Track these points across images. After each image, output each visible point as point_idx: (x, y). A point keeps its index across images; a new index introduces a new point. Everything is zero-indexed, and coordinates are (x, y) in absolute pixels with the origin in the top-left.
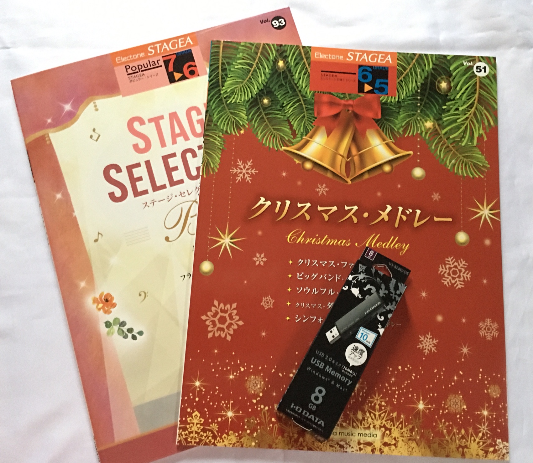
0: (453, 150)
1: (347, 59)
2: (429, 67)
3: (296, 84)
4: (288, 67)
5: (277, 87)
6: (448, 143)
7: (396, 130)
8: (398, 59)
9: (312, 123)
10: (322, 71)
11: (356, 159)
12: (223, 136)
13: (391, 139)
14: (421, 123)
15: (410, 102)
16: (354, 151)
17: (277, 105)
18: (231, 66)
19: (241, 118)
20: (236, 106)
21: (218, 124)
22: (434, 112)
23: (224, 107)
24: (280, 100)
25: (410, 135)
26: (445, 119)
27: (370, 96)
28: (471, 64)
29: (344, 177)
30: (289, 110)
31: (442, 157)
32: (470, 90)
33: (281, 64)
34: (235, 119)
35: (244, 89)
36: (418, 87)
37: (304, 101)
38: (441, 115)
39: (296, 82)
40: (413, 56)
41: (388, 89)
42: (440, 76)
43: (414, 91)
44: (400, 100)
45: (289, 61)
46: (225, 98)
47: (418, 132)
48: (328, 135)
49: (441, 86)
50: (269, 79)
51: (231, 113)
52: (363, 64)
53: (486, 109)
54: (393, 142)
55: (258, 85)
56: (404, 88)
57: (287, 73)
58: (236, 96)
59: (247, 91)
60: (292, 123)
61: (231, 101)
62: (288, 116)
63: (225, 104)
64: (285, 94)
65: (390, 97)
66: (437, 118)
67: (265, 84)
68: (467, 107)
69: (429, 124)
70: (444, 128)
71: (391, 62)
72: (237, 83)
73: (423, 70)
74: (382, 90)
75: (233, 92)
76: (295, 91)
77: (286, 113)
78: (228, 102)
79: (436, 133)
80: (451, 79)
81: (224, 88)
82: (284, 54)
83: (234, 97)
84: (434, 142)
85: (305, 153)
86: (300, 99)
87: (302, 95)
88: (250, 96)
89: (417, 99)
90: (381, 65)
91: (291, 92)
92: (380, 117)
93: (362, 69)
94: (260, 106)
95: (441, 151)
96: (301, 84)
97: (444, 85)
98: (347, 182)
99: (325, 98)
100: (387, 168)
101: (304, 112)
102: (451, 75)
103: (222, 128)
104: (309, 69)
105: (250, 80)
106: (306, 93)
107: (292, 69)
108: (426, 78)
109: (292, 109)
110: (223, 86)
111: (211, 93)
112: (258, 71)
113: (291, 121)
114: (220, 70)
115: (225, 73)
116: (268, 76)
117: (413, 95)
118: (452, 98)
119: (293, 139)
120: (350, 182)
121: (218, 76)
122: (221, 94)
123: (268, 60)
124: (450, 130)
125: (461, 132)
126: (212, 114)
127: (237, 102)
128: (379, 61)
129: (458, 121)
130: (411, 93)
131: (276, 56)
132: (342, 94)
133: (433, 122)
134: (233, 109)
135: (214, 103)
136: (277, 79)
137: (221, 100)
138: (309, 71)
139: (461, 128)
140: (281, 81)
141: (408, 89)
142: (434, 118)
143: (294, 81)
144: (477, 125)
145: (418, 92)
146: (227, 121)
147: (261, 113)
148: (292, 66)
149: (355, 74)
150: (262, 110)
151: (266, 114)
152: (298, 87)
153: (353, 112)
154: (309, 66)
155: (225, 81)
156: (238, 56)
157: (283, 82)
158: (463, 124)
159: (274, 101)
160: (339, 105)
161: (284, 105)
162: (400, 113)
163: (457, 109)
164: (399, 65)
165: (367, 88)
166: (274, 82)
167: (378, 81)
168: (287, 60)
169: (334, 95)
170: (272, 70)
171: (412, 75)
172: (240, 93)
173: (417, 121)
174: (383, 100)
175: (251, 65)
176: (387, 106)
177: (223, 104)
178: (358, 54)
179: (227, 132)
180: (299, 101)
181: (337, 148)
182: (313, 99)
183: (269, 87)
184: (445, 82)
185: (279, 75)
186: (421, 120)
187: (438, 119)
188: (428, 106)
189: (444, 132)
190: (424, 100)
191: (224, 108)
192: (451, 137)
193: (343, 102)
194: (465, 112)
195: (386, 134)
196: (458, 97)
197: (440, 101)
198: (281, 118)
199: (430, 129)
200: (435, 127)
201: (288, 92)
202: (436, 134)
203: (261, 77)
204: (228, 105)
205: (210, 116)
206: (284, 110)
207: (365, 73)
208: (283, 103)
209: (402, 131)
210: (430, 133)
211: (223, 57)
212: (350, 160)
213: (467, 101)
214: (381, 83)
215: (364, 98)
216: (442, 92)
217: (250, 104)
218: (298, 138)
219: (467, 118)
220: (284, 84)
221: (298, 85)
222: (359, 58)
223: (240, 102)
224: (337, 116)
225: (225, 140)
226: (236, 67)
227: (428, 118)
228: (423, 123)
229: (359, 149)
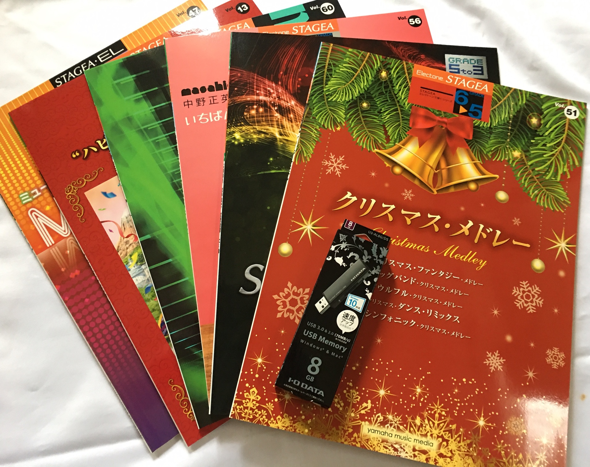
0: (538, 182)
1: (447, 81)
2: (522, 102)
3: (396, 95)
4: (390, 78)
5: (377, 94)
6: (533, 174)
7: (485, 153)
8: (494, 90)
9: (406, 132)
10: (421, 87)
11: (444, 172)
12: (319, 129)
13: (479, 161)
14: (509, 151)
15: (501, 130)
16: (443, 165)
17: (375, 110)
18: (337, 68)
19: (339, 115)
20: (336, 104)
21: (317, 118)
22: (522, 144)
23: (325, 103)
24: (379, 106)
25: (498, 160)
26: (532, 152)
27: (464, 117)
28: (563, 106)
29: (431, 186)
30: (386, 117)
31: (526, 186)
32: (560, 129)
33: (384, 74)
34: (333, 116)
35: (346, 90)
36: (510, 118)
37: (401, 111)
38: (529, 147)
39: (396, 93)
40: (508, 90)
41: (481, 115)
42: (531, 112)
43: (506, 121)
44: (492, 127)
45: (392, 73)
46: (327, 95)
47: (506, 159)
48: (421, 145)
49: (532, 121)
50: (371, 86)
51: (330, 110)
52: (460, 88)
53: (572, 149)
54: (480, 163)
55: (360, 89)
56: (497, 117)
57: (389, 83)
58: (337, 95)
59: (349, 92)
60: (387, 129)
61: (332, 99)
62: (385, 122)
63: (326, 101)
64: (384, 101)
65: (483, 122)
66: (525, 149)
67: (366, 89)
68: (554, 145)
69: (517, 154)
70: (530, 161)
71: (487, 91)
72: (340, 84)
73: (516, 104)
74: (476, 114)
75: (335, 91)
76: (394, 100)
77: (382, 119)
78: (329, 100)
79: (523, 162)
80: (541, 117)
81: (327, 86)
82: (388, 66)
83: (336, 96)
84: (520, 170)
85: (396, 158)
86: (397, 108)
87: (400, 105)
88: (351, 98)
89: (508, 129)
90: (478, 92)
91: (390, 101)
92: (471, 138)
93: (459, 92)
94: (359, 108)
95: (525, 180)
96: (400, 95)
97: (534, 121)
98: (433, 192)
99: (422, 112)
100: (473, 186)
101: (400, 121)
102: (542, 113)
103: (319, 121)
104: (410, 83)
105: (353, 84)
106: (404, 104)
107: (394, 80)
108: (519, 112)
109: (388, 116)
110: (326, 84)
111: (314, 89)
112: (361, 76)
113: (386, 127)
114: (326, 70)
115: (330, 73)
116: (370, 83)
117: (505, 124)
118: (541, 134)
119: (386, 143)
120: (436, 193)
121: (323, 75)
122: (323, 91)
123: (372, 68)
124: (536, 162)
125: (547, 167)
126: (311, 108)
127: (338, 101)
128: (476, 88)
129: (545, 156)
130: (503, 122)
131: (380, 66)
132: (438, 111)
133: (521, 152)
134: (332, 106)
135: (315, 98)
136: (378, 87)
137: (323, 97)
138: (409, 85)
139: (547, 163)
140: (382, 90)
141: (501, 118)
142: (522, 149)
143: (394, 92)
144: (562, 163)
145: (509, 123)
146: (325, 116)
147: (359, 115)
148: (394, 78)
149: (452, 95)
150: (360, 112)
151: (363, 117)
152: (397, 98)
153: (446, 129)
154: (410, 81)
155: (329, 80)
156: (345, 60)
157: (384, 91)
158: (549, 160)
159: (373, 106)
160: (433, 120)
161: (382, 111)
162: (491, 138)
163: (544, 145)
164: (494, 95)
165: (462, 110)
166: (375, 89)
167: (473, 106)
168: (390, 72)
169: (430, 111)
170: (375, 78)
171: (505, 106)
172: (342, 93)
173: (506, 149)
174: (475, 123)
175: (356, 71)
176: (479, 130)
177: (324, 100)
178: (457, 78)
179: (324, 126)
180: (397, 110)
181: (427, 158)
182: (410, 111)
183: (370, 93)
184: (536, 118)
185: (381, 83)
186: (510, 148)
187: (526, 151)
188: (517, 137)
189: (530, 163)
190: (514, 131)
191: (324, 105)
192: (536, 169)
193: (438, 118)
194: (552, 149)
195: (475, 155)
196: (547, 133)
197: (530, 135)
198: (376, 122)
199: (517, 158)
200: (522, 157)
201: (387, 100)
202: (522, 164)
203: (364, 82)
204: (328, 102)
205: (310, 109)
206: (381, 116)
207: (462, 96)
208: (381, 110)
209: (491, 155)
210: (517, 162)
211: (330, 59)
212: (439, 172)
213: (555, 139)
214: (475, 108)
215: (458, 118)
216: (531, 126)
217: (350, 105)
218: (391, 143)
219: (553, 155)
220: (385, 93)
221: (397, 96)
222: (458, 83)
223: (341, 101)
224: (430, 129)
225: (321, 134)
226: (341, 69)
227: (516, 148)
228: (511, 151)
229: (448, 164)
